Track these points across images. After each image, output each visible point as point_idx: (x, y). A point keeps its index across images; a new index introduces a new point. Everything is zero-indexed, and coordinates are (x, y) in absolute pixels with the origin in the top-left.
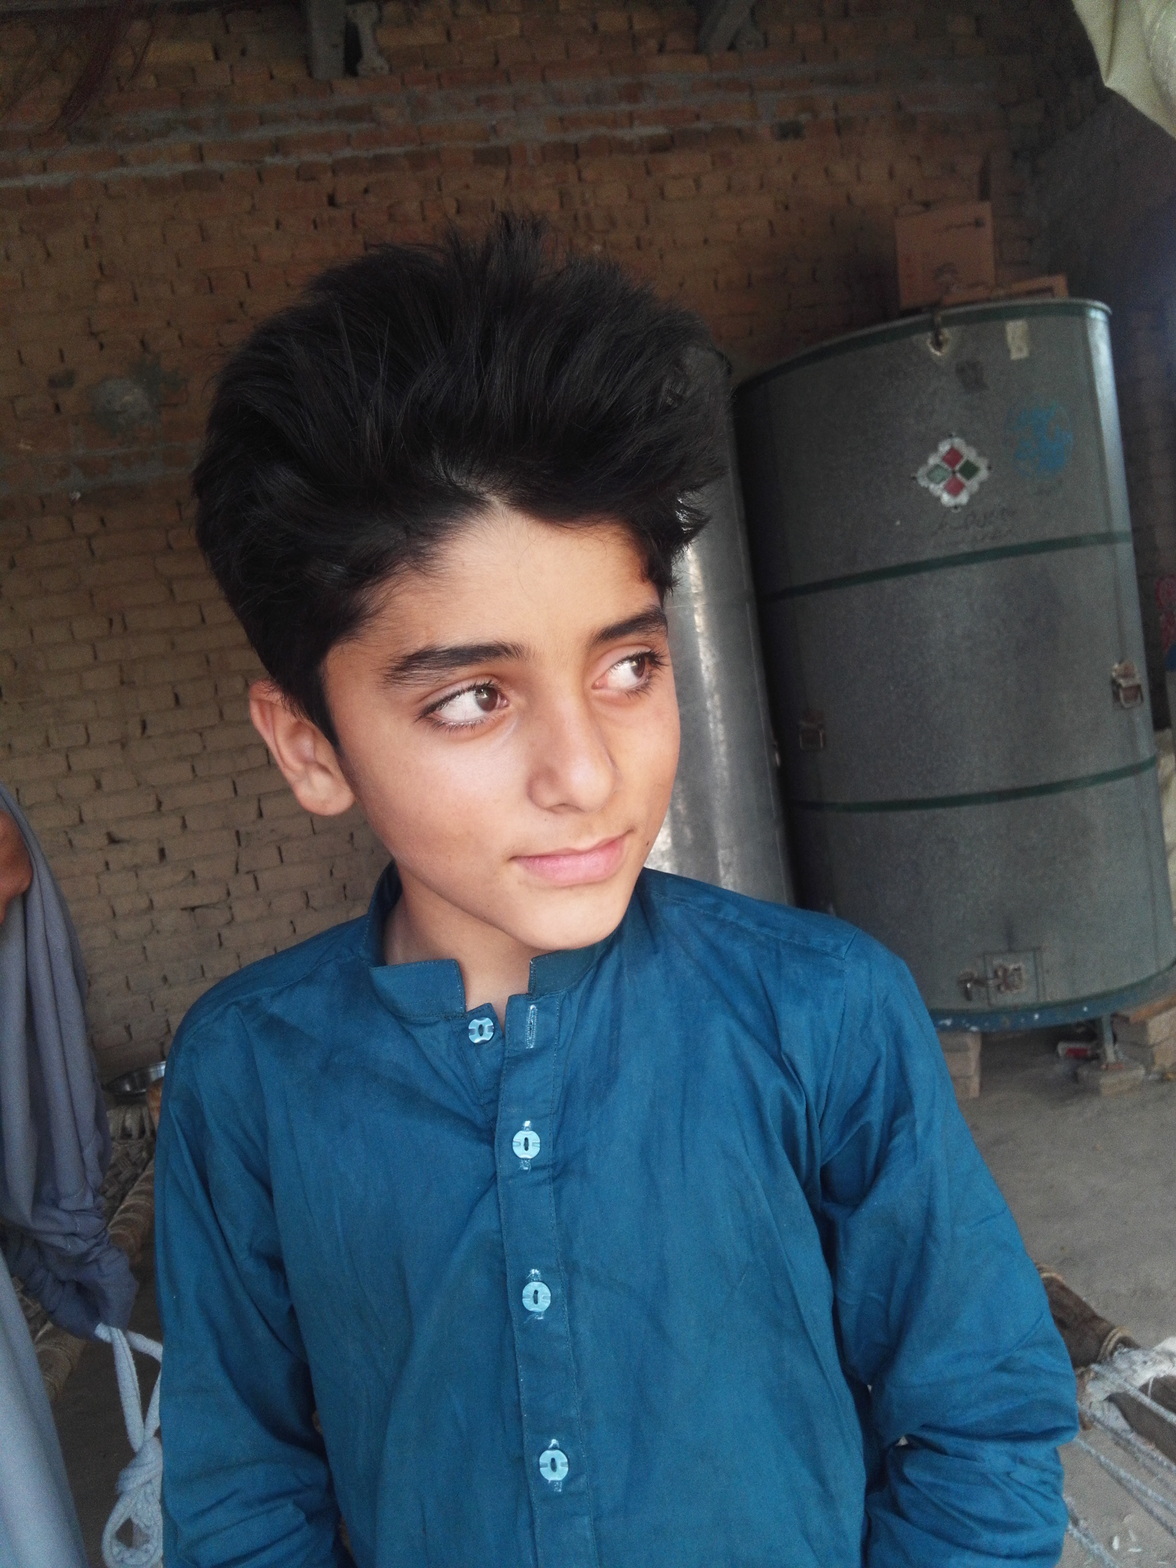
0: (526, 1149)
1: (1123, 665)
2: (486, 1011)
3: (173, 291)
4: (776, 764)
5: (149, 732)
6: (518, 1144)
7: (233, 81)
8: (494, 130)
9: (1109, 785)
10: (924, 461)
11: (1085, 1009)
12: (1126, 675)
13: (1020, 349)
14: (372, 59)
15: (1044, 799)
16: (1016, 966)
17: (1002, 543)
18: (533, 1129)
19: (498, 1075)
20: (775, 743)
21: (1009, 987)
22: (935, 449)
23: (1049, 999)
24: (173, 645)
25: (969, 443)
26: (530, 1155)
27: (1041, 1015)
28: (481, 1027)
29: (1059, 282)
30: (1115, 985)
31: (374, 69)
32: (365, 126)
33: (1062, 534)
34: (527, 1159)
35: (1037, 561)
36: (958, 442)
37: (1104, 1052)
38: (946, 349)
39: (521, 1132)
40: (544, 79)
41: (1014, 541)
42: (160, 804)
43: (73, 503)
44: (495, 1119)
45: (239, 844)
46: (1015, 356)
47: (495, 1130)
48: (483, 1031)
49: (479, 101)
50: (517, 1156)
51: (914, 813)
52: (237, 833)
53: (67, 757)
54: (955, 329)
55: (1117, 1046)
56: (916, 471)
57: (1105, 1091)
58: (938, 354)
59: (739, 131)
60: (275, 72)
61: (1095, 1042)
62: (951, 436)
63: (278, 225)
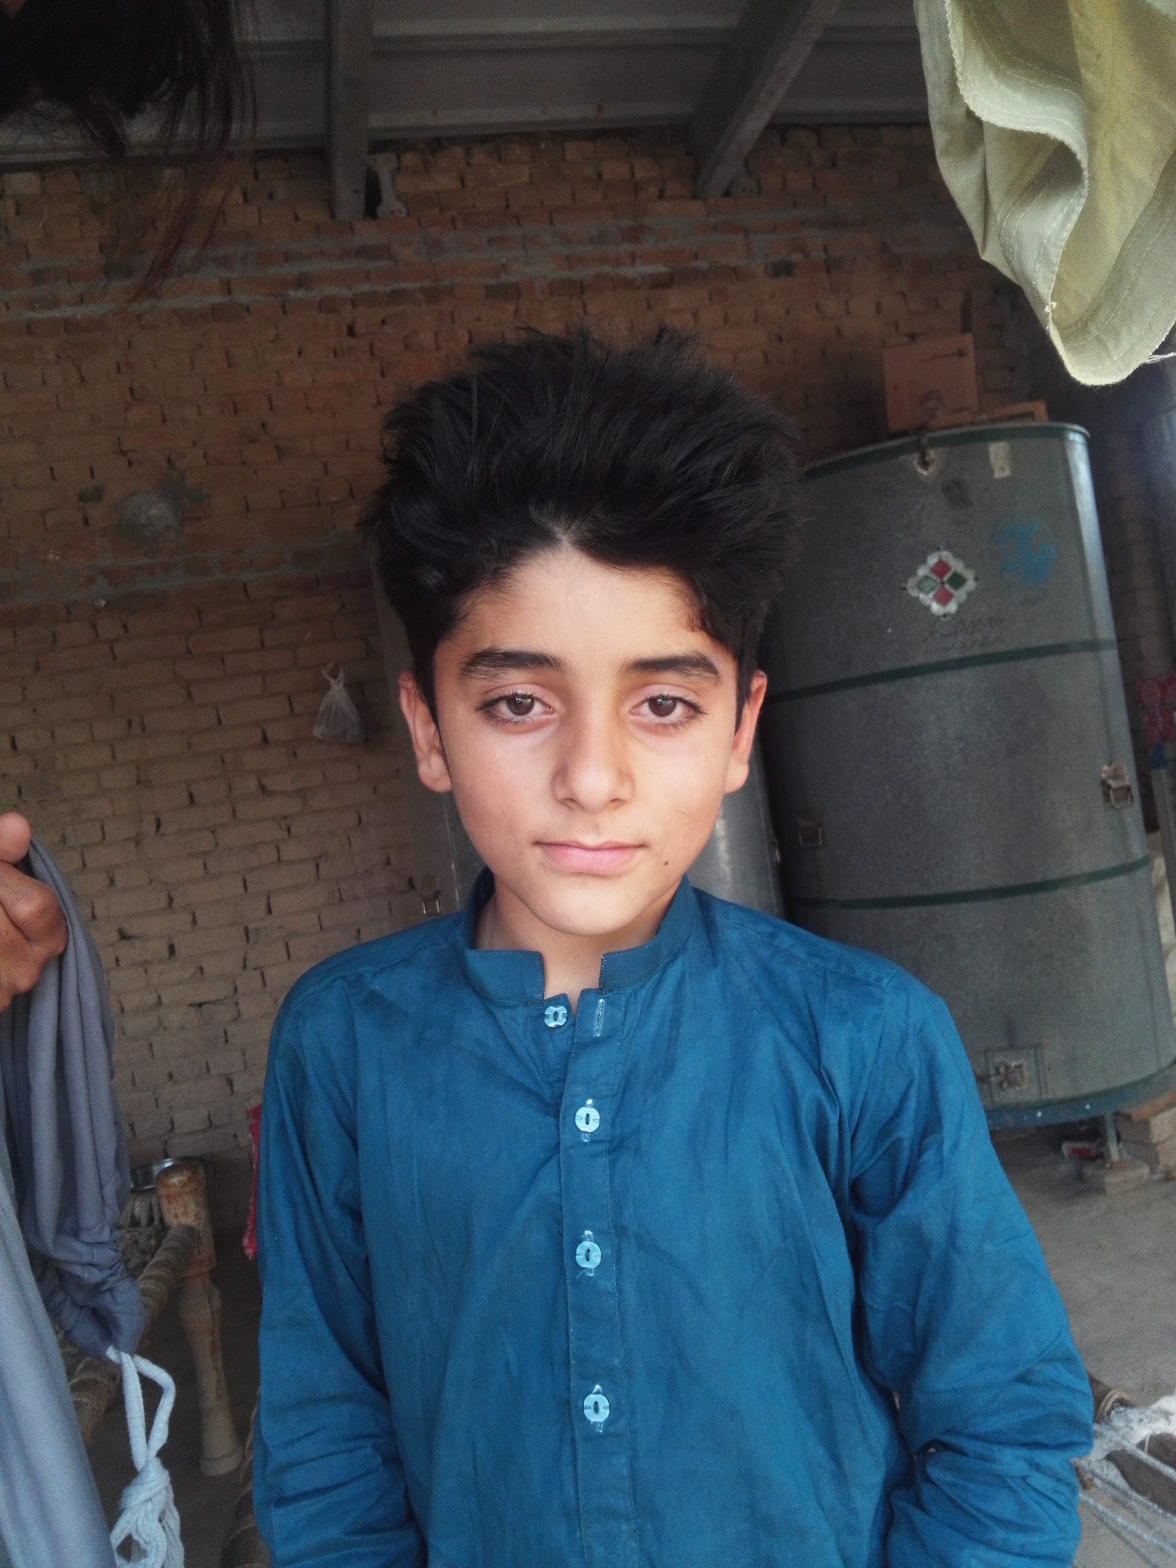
0: (587, 1123)
1: (1112, 766)
2: (561, 1000)
3: (200, 414)
4: (777, 861)
5: (163, 830)
6: (580, 1118)
7: (261, 223)
8: (505, 268)
9: (1102, 883)
10: (914, 573)
11: (1088, 1107)
12: (1116, 776)
13: (1003, 469)
14: (390, 202)
15: (1042, 896)
16: (1018, 1063)
17: (990, 650)
18: (595, 1106)
19: (567, 1058)
20: (775, 840)
21: (1012, 1084)
22: (924, 562)
23: (1050, 1096)
24: (189, 745)
25: (956, 556)
26: (590, 1129)
27: (1044, 1113)
28: (556, 1014)
29: (1040, 408)
30: (1118, 1083)
31: (392, 212)
32: (385, 264)
33: (1049, 641)
34: (587, 1133)
35: (1024, 666)
36: (946, 555)
37: (1108, 1150)
38: (932, 469)
39: (583, 1108)
40: (551, 222)
41: (1002, 648)
42: (171, 900)
43: (98, 610)
44: (561, 1096)
45: (248, 940)
46: (998, 475)
47: (560, 1105)
48: (557, 1017)
49: (490, 241)
50: (578, 1129)
51: (913, 909)
52: (246, 929)
53: (82, 853)
54: (940, 450)
55: (1121, 1145)
56: (906, 583)
57: (1110, 1190)
58: (925, 473)
59: (734, 270)
60: (300, 215)
61: (1099, 1141)
62: (938, 549)
63: (300, 353)
